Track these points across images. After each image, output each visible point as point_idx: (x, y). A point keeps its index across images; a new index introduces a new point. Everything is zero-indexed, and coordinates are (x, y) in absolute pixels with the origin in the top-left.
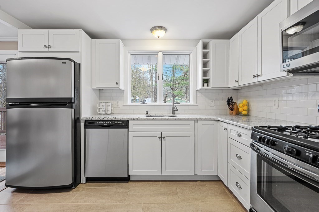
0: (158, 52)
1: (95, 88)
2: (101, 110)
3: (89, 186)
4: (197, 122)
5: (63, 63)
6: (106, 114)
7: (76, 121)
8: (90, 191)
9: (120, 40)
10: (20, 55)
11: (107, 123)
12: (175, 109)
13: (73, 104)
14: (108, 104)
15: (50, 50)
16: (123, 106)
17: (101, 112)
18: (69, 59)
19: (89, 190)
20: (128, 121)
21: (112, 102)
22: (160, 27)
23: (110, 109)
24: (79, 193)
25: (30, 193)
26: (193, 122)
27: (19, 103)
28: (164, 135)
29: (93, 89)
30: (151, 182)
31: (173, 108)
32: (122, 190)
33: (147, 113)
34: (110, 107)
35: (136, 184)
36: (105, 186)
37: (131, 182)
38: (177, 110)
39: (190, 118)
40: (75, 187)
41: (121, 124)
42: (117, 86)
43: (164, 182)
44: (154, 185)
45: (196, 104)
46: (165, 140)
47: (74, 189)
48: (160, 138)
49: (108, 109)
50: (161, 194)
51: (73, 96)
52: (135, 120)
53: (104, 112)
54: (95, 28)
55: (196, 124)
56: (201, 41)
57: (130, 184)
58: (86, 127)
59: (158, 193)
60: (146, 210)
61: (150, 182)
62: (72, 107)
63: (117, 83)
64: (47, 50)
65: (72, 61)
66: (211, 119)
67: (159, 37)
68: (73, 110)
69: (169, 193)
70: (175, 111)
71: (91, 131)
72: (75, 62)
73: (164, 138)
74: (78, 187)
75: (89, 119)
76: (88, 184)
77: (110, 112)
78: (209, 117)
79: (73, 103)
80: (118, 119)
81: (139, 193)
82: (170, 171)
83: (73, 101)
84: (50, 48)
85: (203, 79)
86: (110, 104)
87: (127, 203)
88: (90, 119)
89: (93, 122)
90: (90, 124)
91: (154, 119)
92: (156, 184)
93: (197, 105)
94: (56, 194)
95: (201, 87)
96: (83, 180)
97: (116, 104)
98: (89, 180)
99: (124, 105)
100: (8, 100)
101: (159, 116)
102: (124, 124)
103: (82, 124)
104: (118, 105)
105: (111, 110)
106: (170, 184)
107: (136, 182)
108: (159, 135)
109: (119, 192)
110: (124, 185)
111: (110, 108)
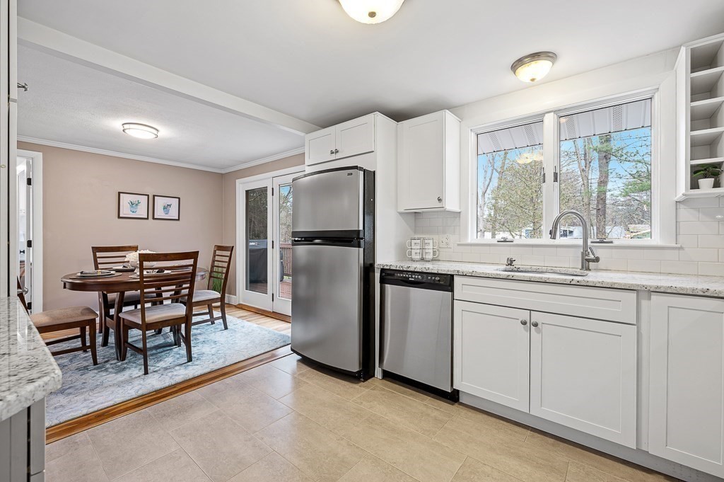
0: (543, 114)
1: (402, 210)
2: (413, 252)
3: (386, 386)
4: (650, 299)
5: (349, 174)
6: (422, 259)
7: (368, 270)
8: (383, 395)
9: (447, 111)
10: (309, 170)
11: (414, 276)
12: (592, 257)
13: (362, 241)
14: (426, 241)
15: (338, 156)
16: (459, 245)
17: (414, 256)
18: (356, 167)
19: (383, 392)
20: (452, 276)
21: (436, 237)
22: (535, 56)
23: (431, 251)
24: (367, 390)
25: (313, 368)
26: (634, 295)
27: (305, 238)
28: (536, 317)
29: (401, 214)
30: (505, 423)
31: (584, 254)
32: (436, 413)
33: (511, 262)
34: (431, 247)
35: (470, 414)
36: (411, 395)
37: (461, 406)
38: (597, 260)
39: (619, 284)
40: (366, 380)
41: (439, 281)
42: (439, 205)
43: (539, 435)
44: (510, 432)
45: (674, 245)
46: (539, 332)
47: (363, 382)
48: (524, 323)
49: (427, 251)
50: (519, 457)
51: (361, 228)
52: (466, 275)
53: (418, 257)
54: (398, 101)
55: (644, 303)
56: (683, 49)
57: (454, 408)
58: (383, 281)
59: (512, 451)
60: (469, 470)
61: (502, 422)
62: (359, 246)
63: (440, 200)
64: (333, 157)
65: (361, 169)
66: (706, 294)
67: (533, 80)
68: (361, 250)
69: (541, 464)
70: (589, 261)
71: (389, 288)
72: (364, 171)
73: (536, 325)
74: (370, 381)
75: (386, 267)
76: (385, 381)
77: (430, 257)
78: (700, 285)
79: (362, 239)
80: (433, 272)
81: (467, 432)
82: (550, 412)
83: (361, 236)
84: (337, 154)
85: (692, 167)
86: (431, 242)
87: (436, 440)
88: (388, 268)
89: (392, 272)
90: (389, 276)
91: (510, 277)
92: (516, 432)
93: (678, 245)
94: (339, 380)
95: (684, 191)
96: (378, 372)
97: (445, 240)
98: (388, 375)
99: (461, 243)
100: (294, 234)
101: (525, 272)
102: (444, 283)
103: (377, 275)
104: (447, 244)
105: (432, 253)
106: (553, 445)
107: (470, 410)
108: (525, 315)
109: (428, 415)
110: (444, 406)
111: (430, 249)
